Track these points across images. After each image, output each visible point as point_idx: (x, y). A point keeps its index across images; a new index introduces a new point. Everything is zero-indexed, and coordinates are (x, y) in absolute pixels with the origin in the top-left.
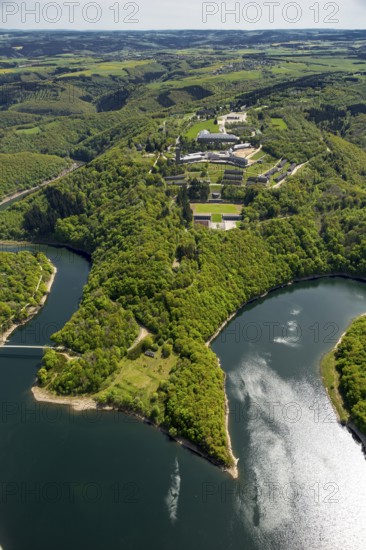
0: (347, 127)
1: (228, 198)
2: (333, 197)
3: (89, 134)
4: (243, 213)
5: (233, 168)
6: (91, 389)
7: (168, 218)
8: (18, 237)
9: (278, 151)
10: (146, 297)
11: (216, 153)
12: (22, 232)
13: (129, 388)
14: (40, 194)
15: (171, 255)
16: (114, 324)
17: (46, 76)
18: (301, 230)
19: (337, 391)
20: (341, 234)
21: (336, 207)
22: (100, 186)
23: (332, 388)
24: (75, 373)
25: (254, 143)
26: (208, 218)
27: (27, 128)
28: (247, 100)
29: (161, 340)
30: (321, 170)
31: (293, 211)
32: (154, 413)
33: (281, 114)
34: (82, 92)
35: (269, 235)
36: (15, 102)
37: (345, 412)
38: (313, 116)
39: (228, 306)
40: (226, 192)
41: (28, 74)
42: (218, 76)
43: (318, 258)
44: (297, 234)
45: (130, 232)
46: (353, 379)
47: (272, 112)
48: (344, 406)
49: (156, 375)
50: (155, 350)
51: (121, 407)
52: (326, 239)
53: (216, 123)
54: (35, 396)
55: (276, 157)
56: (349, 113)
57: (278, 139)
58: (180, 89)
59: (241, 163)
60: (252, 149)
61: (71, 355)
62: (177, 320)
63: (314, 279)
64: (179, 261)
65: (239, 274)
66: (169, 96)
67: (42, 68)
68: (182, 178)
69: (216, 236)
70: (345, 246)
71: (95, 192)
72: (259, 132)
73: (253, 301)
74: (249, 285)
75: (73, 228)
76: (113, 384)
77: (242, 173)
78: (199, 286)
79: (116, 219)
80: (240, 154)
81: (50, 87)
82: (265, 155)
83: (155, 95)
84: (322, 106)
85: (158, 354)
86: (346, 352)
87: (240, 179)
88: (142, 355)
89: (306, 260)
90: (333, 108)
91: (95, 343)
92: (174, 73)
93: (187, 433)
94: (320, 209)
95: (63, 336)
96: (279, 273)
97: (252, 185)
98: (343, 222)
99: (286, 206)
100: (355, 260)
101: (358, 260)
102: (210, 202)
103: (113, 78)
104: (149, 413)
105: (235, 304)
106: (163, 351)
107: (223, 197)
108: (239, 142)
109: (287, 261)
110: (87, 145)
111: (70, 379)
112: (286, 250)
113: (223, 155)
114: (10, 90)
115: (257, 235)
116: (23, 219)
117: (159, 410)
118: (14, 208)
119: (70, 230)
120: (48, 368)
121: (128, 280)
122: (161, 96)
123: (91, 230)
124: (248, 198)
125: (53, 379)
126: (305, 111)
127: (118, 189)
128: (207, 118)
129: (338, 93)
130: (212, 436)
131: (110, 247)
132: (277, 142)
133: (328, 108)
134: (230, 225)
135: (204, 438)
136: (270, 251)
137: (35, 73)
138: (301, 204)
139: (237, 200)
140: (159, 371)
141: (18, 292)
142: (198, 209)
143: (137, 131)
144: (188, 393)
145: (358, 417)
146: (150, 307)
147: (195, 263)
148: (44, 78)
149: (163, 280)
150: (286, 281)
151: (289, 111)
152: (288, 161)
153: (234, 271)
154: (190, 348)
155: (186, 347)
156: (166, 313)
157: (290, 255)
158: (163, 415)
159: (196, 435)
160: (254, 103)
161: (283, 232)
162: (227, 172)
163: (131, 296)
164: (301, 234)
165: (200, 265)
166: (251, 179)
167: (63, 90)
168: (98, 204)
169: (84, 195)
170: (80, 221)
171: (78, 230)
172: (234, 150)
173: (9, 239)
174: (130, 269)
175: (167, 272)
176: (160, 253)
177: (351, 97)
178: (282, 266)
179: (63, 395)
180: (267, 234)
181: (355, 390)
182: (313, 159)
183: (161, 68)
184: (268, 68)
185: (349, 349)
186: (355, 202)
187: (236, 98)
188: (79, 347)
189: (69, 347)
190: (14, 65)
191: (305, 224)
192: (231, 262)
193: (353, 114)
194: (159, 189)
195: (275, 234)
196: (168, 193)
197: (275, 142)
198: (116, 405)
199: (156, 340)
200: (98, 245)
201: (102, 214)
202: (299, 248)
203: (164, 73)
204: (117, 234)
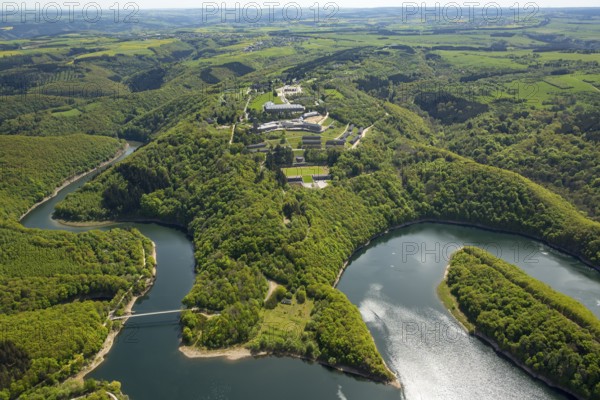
0: (394, 95)
1: (312, 161)
2: (407, 154)
3: (135, 113)
4: (331, 172)
5: (310, 134)
6: (241, 339)
7: (264, 181)
8: (99, 217)
9: (345, 117)
10: (267, 253)
11: (288, 121)
12: (104, 211)
13: (276, 332)
14: (113, 173)
15: (280, 213)
16: (244, 280)
17: (61, 57)
18: (387, 183)
19: (459, 311)
20: (421, 184)
21: (410, 161)
22: (181, 159)
23: (454, 308)
24: (223, 326)
25: (321, 111)
26: (300, 180)
27: (63, 111)
28: (295, 74)
29: (293, 288)
30: (387, 132)
31: (374, 168)
32: (310, 349)
33: (334, 85)
34: (109, 73)
35: (360, 190)
36: (34, 85)
37: (471, 325)
38: (362, 85)
39: (341, 254)
40: (309, 155)
41: (39, 55)
42: (251, 53)
43: (406, 207)
44: (384, 187)
45: (231, 198)
46: (471, 296)
47: (323, 83)
48: (469, 321)
49: (299, 319)
50: (290, 298)
51: (275, 350)
52: (410, 190)
53: (275, 95)
54: (186, 354)
55: (344, 123)
56: (391, 82)
57: (342, 106)
58: (220, 66)
59: (316, 129)
60: (321, 117)
61: (209, 314)
62: (304, 269)
63: (407, 226)
64: (289, 217)
65: (344, 225)
66: (212, 73)
67: (54, 49)
68: (264, 146)
69: (314, 194)
70: (427, 194)
71: (177, 165)
72: (321, 101)
73: (359, 250)
74: (355, 235)
75: (161, 202)
76: (260, 332)
77: (319, 138)
78: (314, 238)
79: (210, 188)
80: (312, 121)
81: (72, 68)
82: (334, 122)
83: (196, 73)
84: (366, 77)
85: (294, 301)
86: (456, 278)
87: (319, 143)
88: (279, 304)
89: (397, 210)
90: (376, 78)
91: (232, 298)
92: (205, 51)
93: (346, 359)
94: (397, 164)
95: (195, 297)
96: (376, 223)
97: (332, 148)
98: (420, 173)
99: (368, 163)
100: (438, 205)
101: (441, 206)
102: (296, 166)
103: (140, 57)
104: (305, 349)
105: (346, 253)
106: (297, 298)
107: (307, 160)
108: (307, 111)
109: (380, 211)
110: (138, 124)
111: (218, 332)
112: (378, 202)
113: (295, 123)
114: (24, 72)
115: (349, 190)
116: (101, 199)
117: (314, 346)
118: (86, 189)
119: (157, 204)
120: (192, 327)
121: (247, 239)
122: (203, 73)
123: (183, 201)
124: (332, 160)
125: (199, 337)
126: (354, 81)
127: (201, 159)
128: (265, 91)
129: (377, 65)
130: (370, 357)
131: (210, 214)
132: (342, 109)
133: (372, 78)
134: (322, 184)
135: (363, 359)
136: (365, 204)
137: (48, 54)
138: (381, 161)
139: (320, 162)
140: (300, 315)
141: (127, 265)
142: (290, 173)
143: (194, 107)
144: (337, 326)
145: (484, 325)
146: (274, 262)
147: (304, 219)
148: (60, 60)
149: (280, 236)
150: (383, 230)
151: (339, 82)
152: (355, 126)
153: (339, 223)
154: (323, 291)
155: (319, 291)
156: (291, 264)
157: (382, 206)
158: (318, 350)
159: (355, 359)
160: (304, 77)
161: (372, 186)
162: (304, 138)
163: (252, 253)
164: (387, 187)
165: (309, 220)
166: (328, 143)
167: (88, 71)
168: (184, 177)
169: (165, 169)
170: (166, 194)
171: (167, 204)
172: (305, 118)
173: (89, 220)
174: (245, 229)
175: (282, 228)
176: (270, 211)
177: (389, 68)
178: (378, 217)
179: (215, 348)
180: (357, 189)
181: (475, 305)
182: (377, 122)
183: (187, 47)
184: (299, 45)
185: (459, 274)
186: (426, 157)
187: (284, 72)
188: (216, 305)
189: (204, 307)
190: (16, 47)
191: (388, 177)
192: (334, 216)
193: (394, 83)
194: (247, 156)
195: (365, 189)
196: (257, 160)
197: (339, 109)
198: (269, 349)
199: (289, 288)
200: (195, 214)
201: (191, 185)
202: (389, 199)
203: (192, 51)
204: (216, 201)
